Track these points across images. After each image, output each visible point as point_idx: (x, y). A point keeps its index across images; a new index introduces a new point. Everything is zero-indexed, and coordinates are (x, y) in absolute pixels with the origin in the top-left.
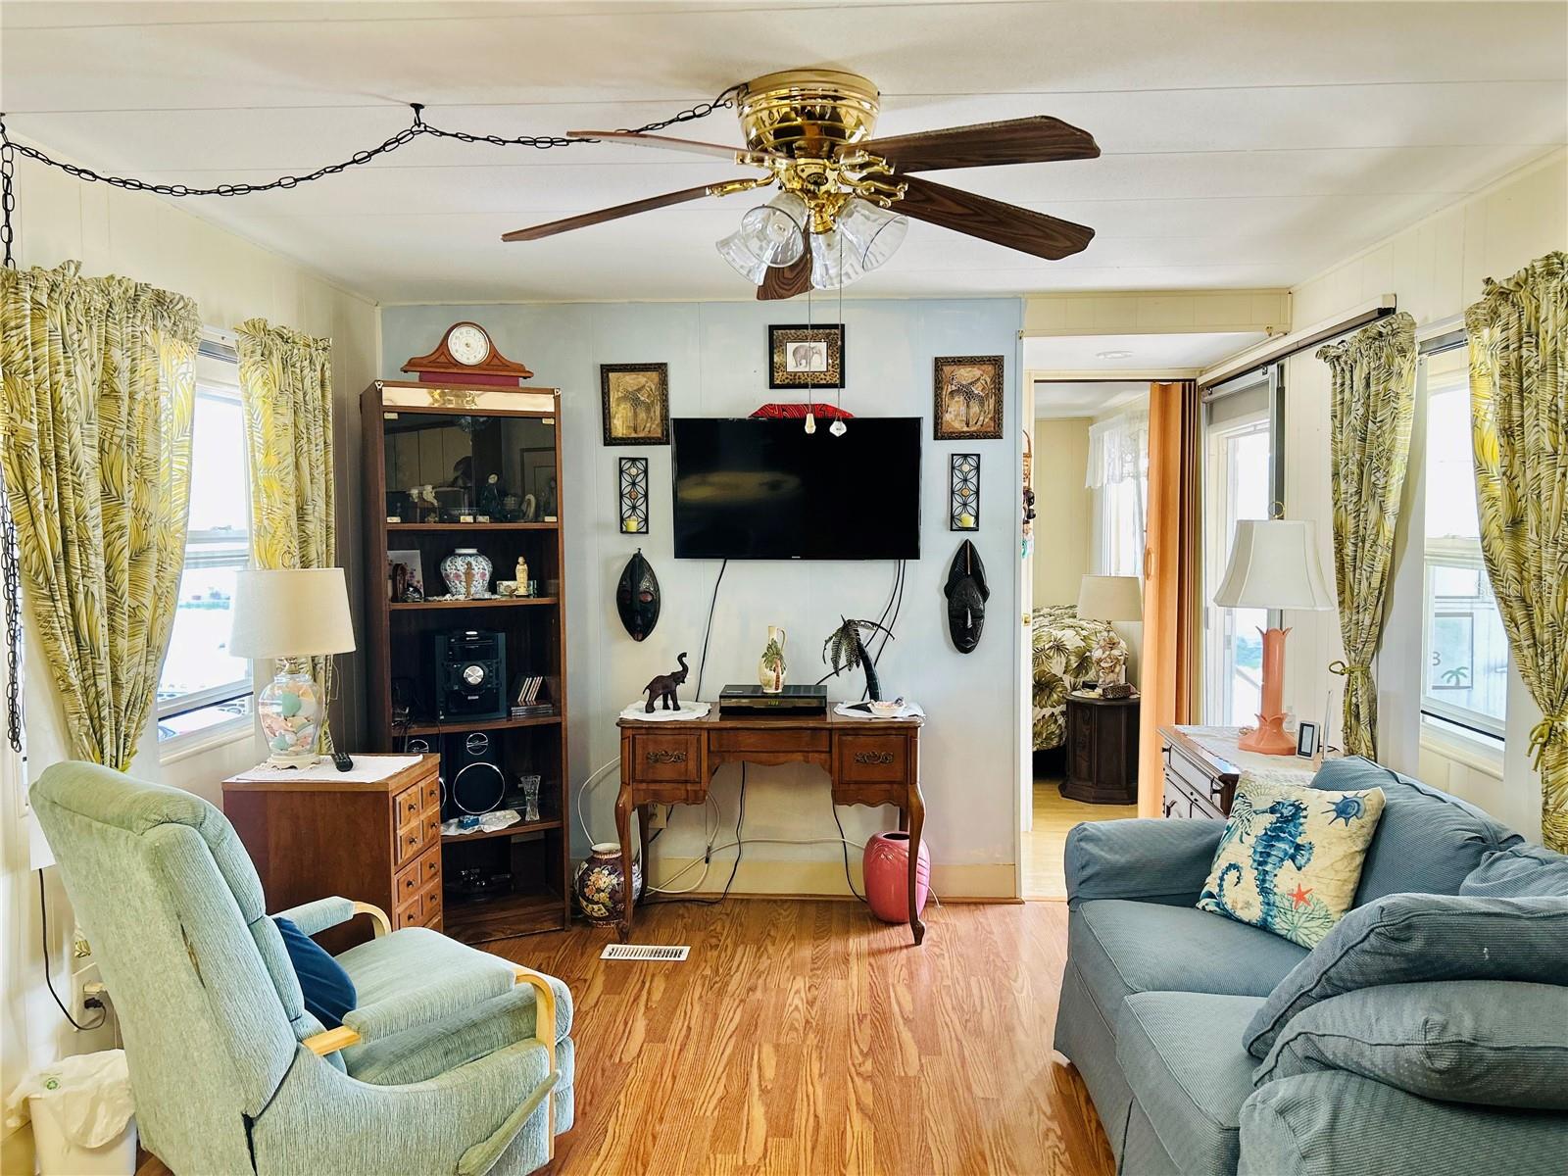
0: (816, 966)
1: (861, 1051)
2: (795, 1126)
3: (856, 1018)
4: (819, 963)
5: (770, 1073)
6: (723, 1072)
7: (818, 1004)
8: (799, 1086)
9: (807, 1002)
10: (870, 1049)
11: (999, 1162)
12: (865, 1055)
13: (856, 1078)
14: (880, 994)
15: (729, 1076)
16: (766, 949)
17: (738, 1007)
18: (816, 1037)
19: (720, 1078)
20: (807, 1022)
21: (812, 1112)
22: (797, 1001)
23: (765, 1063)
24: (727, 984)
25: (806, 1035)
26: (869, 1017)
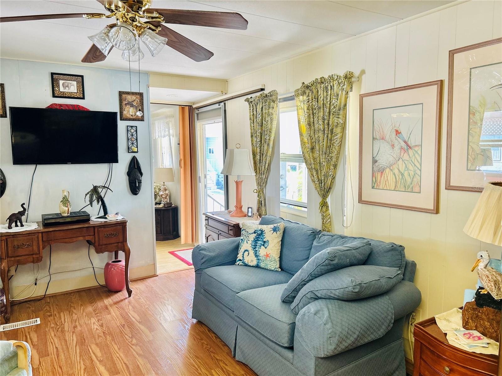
0: (96, 313)
1: (129, 337)
2: (119, 369)
3: (121, 326)
4: (97, 311)
5: (99, 354)
6: (80, 359)
7: (104, 325)
8: (113, 355)
9: (100, 326)
10: (132, 335)
11: (193, 358)
12: (132, 338)
13: (132, 347)
14: (126, 316)
15: (83, 360)
16: (72, 311)
17: (73, 335)
18: (110, 337)
19: (80, 362)
20: (104, 333)
21: (123, 362)
22: (96, 327)
23: (95, 351)
24: (64, 328)
25: (106, 337)
26: (126, 325)
